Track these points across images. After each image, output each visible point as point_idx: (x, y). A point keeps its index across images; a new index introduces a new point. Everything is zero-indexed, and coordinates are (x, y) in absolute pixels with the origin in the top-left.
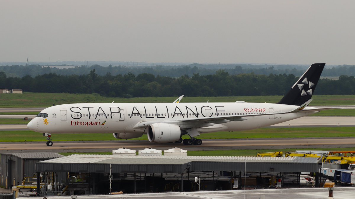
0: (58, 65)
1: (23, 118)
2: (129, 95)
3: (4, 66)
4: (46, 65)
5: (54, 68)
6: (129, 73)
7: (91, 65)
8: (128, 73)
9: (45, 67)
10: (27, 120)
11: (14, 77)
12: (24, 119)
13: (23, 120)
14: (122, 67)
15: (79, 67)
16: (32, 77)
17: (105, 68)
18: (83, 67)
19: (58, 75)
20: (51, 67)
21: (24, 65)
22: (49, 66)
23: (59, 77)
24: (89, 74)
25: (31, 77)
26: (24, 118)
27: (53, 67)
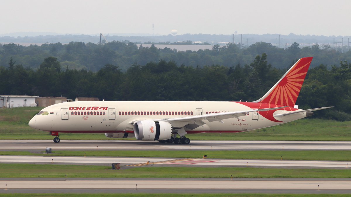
0: (172, 42)
1: (109, 164)
2: (344, 114)
3: (52, 44)
4: (145, 43)
5: (166, 48)
6: (344, 63)
7: (250, 44)
8: (341, 63)
9: (144, 46)
10: (119, 168)
11: (79, 69)
12: (111, 166)
13: (109, 168)
14: (321, 48)
15: (221, 47)
16: (120, 70)
17: (283, 49)
18: (232, 48)
19: (179, 65)
20: (158, 47)
21: (97, 42)
22: (153, 45)
23: (181, 70)
24: (252, 65)
25: (117, 69)
26: (112, 164)
27: (162, 47)
